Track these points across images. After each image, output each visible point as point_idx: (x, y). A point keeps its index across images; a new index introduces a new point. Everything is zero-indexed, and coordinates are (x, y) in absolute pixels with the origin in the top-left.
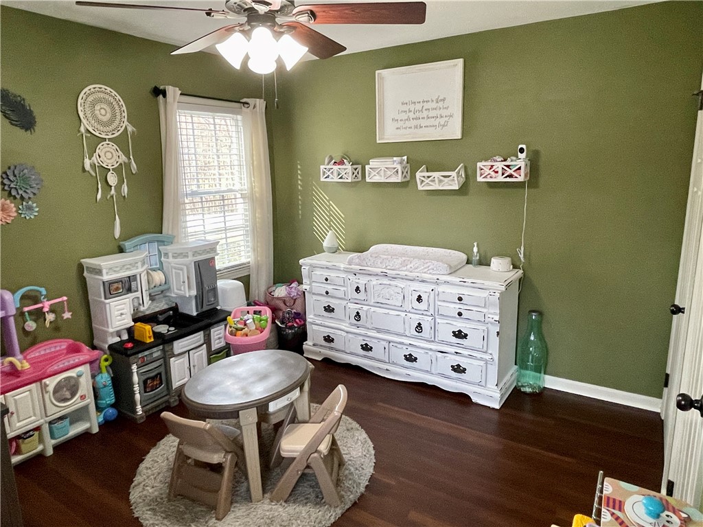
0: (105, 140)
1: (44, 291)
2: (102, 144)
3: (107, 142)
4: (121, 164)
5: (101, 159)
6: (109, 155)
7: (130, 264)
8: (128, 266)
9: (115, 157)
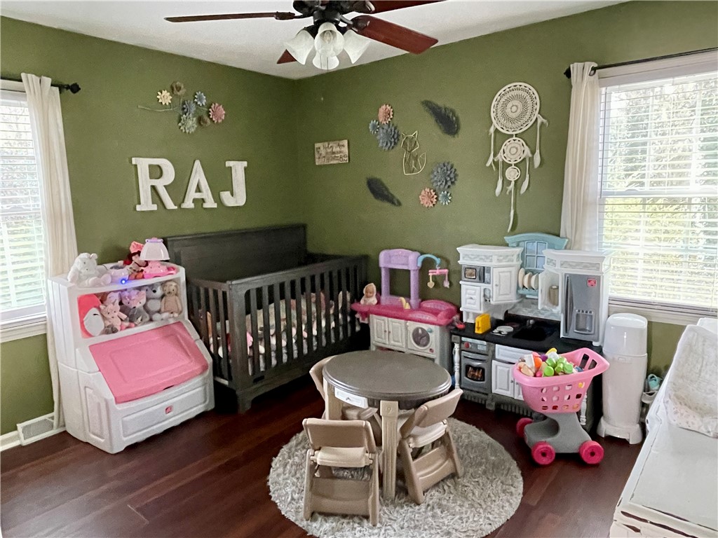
0: (512, 136)
1: (438, 261)
2: (509, 140)
3: (514, 138)
4: (524, 159)
5: (505, 155)
6: (514, 151)
7: (485, 256)
8: (483, 257)
9: (520, 152)
